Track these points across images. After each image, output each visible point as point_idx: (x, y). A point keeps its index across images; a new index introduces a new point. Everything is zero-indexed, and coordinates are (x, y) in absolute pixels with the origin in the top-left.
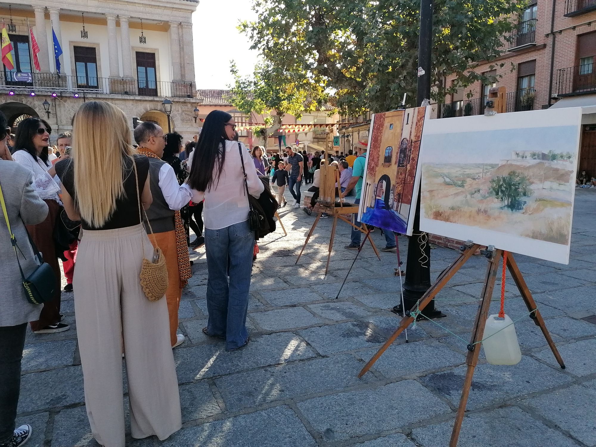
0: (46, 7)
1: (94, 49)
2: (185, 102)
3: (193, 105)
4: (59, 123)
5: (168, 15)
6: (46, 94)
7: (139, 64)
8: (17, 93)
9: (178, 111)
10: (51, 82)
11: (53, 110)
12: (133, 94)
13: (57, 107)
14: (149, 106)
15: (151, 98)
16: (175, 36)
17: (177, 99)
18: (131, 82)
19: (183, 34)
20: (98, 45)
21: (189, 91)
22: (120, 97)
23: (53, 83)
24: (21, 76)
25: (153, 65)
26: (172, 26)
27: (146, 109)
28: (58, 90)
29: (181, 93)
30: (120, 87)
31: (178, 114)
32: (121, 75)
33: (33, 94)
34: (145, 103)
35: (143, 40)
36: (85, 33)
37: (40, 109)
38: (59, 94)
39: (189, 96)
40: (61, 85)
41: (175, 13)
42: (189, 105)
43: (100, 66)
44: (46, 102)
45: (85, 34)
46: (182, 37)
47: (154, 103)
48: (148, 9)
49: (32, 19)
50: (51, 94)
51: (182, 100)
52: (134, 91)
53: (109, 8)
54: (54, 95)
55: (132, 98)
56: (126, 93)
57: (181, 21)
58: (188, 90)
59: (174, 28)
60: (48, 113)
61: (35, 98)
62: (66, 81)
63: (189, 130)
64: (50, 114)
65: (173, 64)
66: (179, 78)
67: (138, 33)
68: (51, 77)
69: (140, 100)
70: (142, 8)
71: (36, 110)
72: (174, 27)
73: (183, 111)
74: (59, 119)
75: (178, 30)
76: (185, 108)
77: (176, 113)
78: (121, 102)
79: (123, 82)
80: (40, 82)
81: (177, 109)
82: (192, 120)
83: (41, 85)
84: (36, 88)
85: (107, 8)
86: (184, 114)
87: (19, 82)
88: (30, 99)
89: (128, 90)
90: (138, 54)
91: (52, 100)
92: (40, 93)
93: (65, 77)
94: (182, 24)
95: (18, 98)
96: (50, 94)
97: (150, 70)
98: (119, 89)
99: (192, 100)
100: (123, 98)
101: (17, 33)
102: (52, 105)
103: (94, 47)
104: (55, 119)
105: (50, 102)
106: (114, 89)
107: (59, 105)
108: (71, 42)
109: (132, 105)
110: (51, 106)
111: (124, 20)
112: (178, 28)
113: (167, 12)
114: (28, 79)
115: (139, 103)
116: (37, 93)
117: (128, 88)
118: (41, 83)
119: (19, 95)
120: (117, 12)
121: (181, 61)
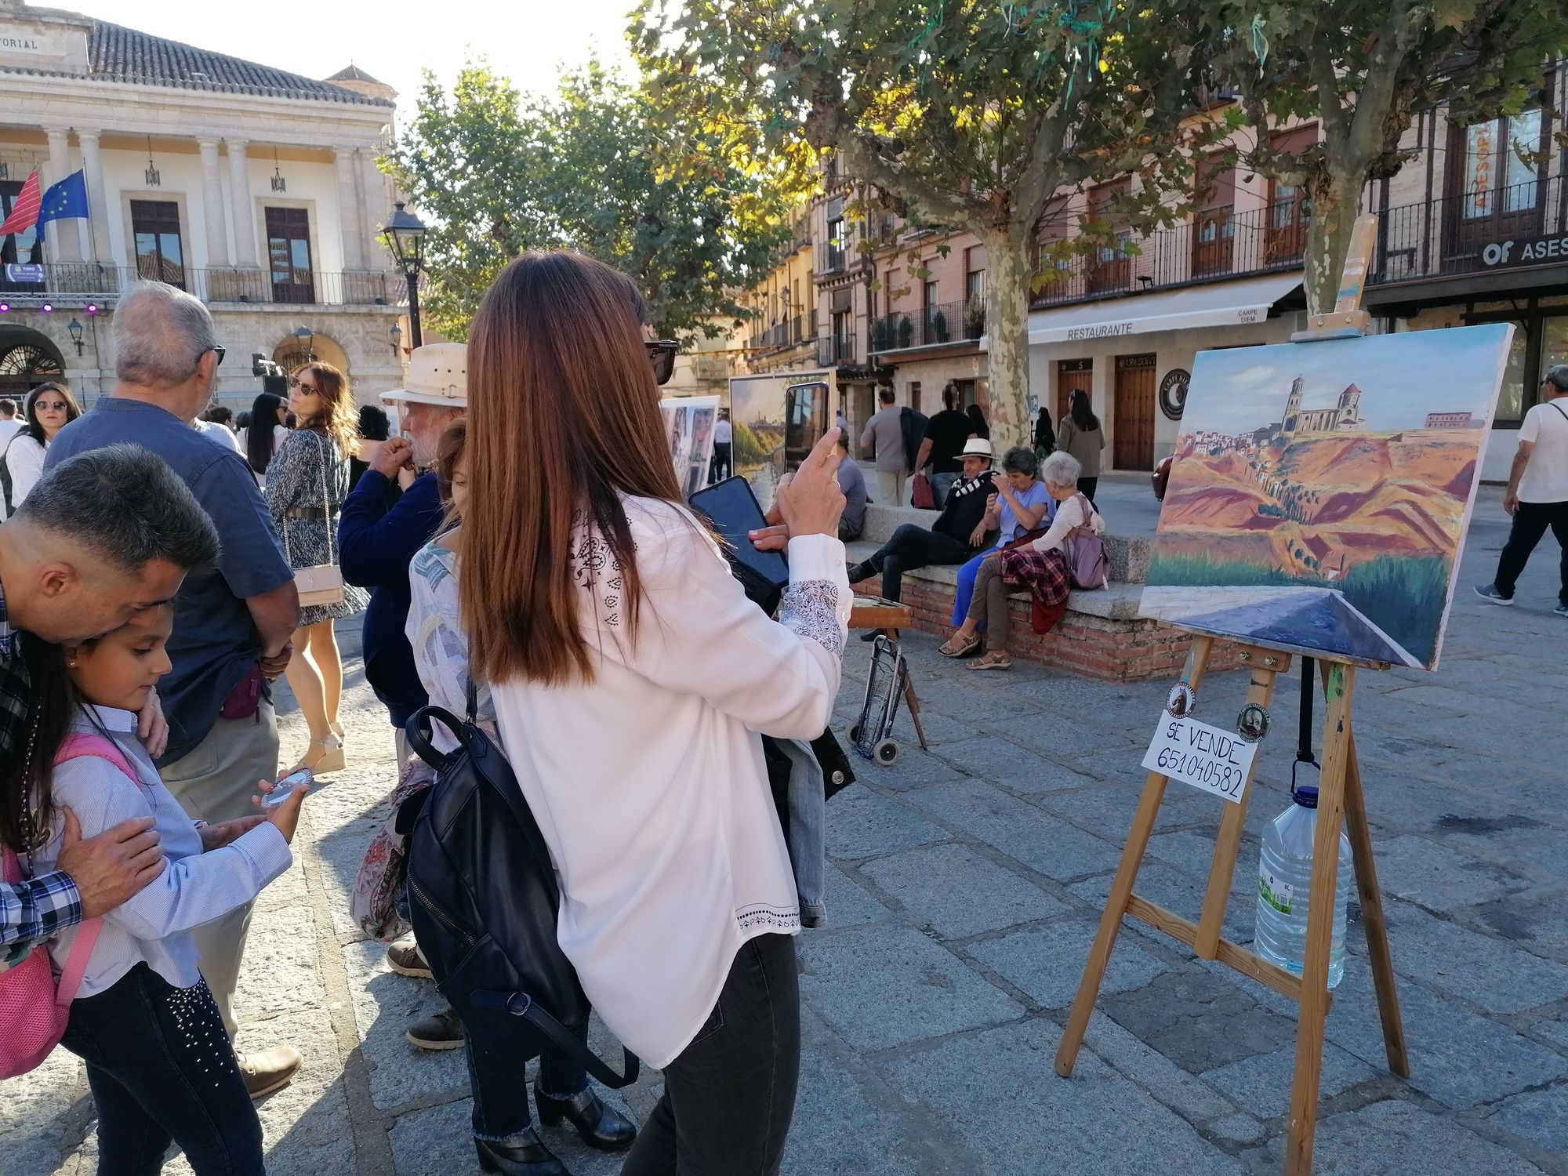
0: (72, 129)
1: (174, 205)
2: (370, 315)
3: (389, 319)
4: (102, 365)
5: (330, 134)
6: (74, 306)
7: (272, 233)
8: (13, 305)
9: (357, 332)
10: (85, 282)
11: (88, 338)
12: (260, 300)
13: (98, 332)
14: (292, 325)
15: (296, 308)
16: (346, 178)
17: (352, 309)
18: (255, 275)
19: (362, 172)
20: (183, 195)
21: (378, 290)
22: (231, 309)
23: (89, 284)
24: (23, 271)
25: (304, 234)
26: (339, 155)
27: (286, 330)
28: (100, 297)
29: (360, 296)
30: (230, 288)
31: (357, 338)
32: (233, 261)
33: (48, 308)
34: (283, 319)
35: (279, 184)
36: (154, 175)
37: (61, 338)
38: (102, 306)
39: (379, 302)
40: (105, 286)
41: (347, 129)
42: (381, 320)
43: (188, 241)
44: (75, 324)
45: (153, 177)
46: (362, 179)
47: (304, 317)
48: (287, 124)
49: (41, 147)
50: (85, 306)
51: (363, 309)
52: (259, 293)
53: (204, 125)
54: (92, 308)
55: (255, 308)
56: (244, 299)
57: (358, 144)
58: (378, 287)
59: (343, 160)
60: (80, 344)
61: (52, 315)
62: (115, 277)
63: (381, 372)
64: (82, 347)
65: (345, 235)
66: (356, 262)
67: (266, 170)
68: (84, 271)
69: (274, 313)
70: (273, 123)
71: (55, 340)
72: (343, 158)
73: (367, 333)
74: (101, 357)
75: (353, 164)
76: (371, 326)
77: (351, 337)
78: (233, 317)
79: (236, 276)
80: (61, 281)
81: (354, 329)
82: (387, 351)
83: (64, 287)
84: (54, 294)
85: (199, 124)
86: (368, 338)
87: (17, 283)
88: (41, 318)
89: (247, 294)
90: (271, 213)
91: (87, 319)
92: (62, 305)
93: (114, 269)
94: (361, 151)
95: (17, 316)
96: (82, 306)
97: (297, 245)
98: (229, 291)
99: (385, 310)
100: (237, 309)
101: (10, 179)
102: (88, 328)
103: (174, 200)
104: (94, 357)
105: (82, 322)
106: (216, 292)
107: (103, 327)
108: (124, 192)
109: (258, 322)
110: (84, 330)
111: (236, 147)
112: (353, 160)
113: (327, 127)
114: (38, 278)
115: (272, 318)
116: (56, 305)
117: (247, 288)
118: (64, 284)
119: (19, 310)
120: (221, 132)
121: (360, 227)
